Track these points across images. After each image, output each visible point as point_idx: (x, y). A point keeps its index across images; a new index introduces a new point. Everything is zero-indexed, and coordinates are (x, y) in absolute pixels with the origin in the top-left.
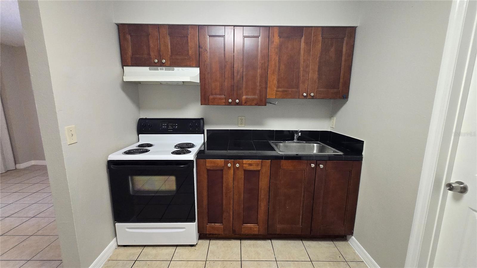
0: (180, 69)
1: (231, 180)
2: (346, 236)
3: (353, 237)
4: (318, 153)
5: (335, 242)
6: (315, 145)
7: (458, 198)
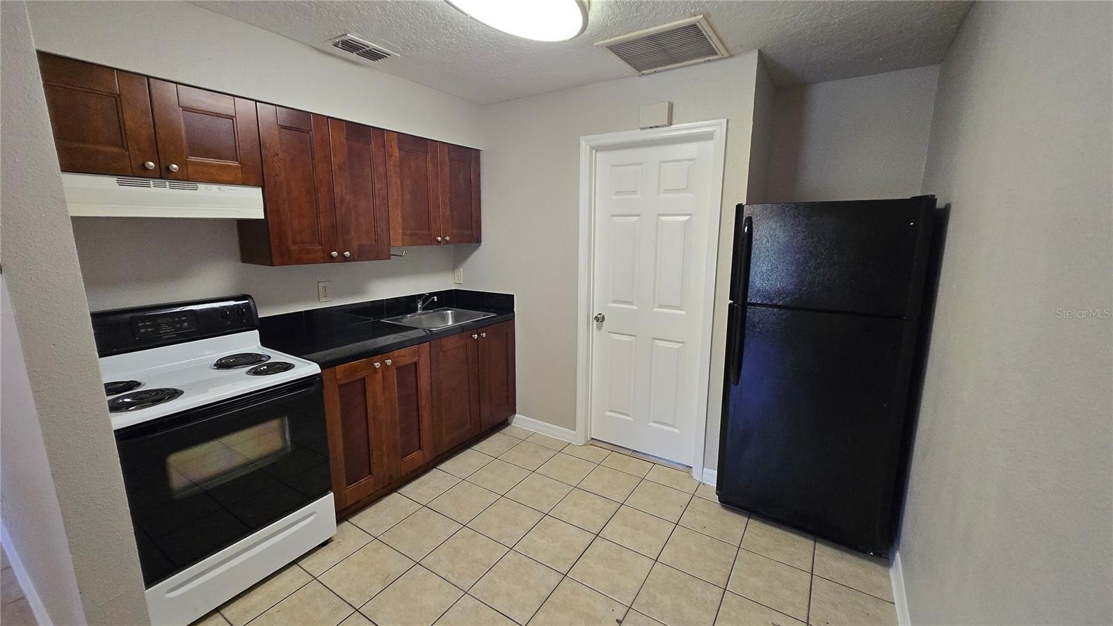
0: (214, 188)
1: (379, 390)
2: (507, 420)
3: (517, 415)
4: (456, 322)
5: (502, 431)
6: (449, 312)
7: (599, 328)
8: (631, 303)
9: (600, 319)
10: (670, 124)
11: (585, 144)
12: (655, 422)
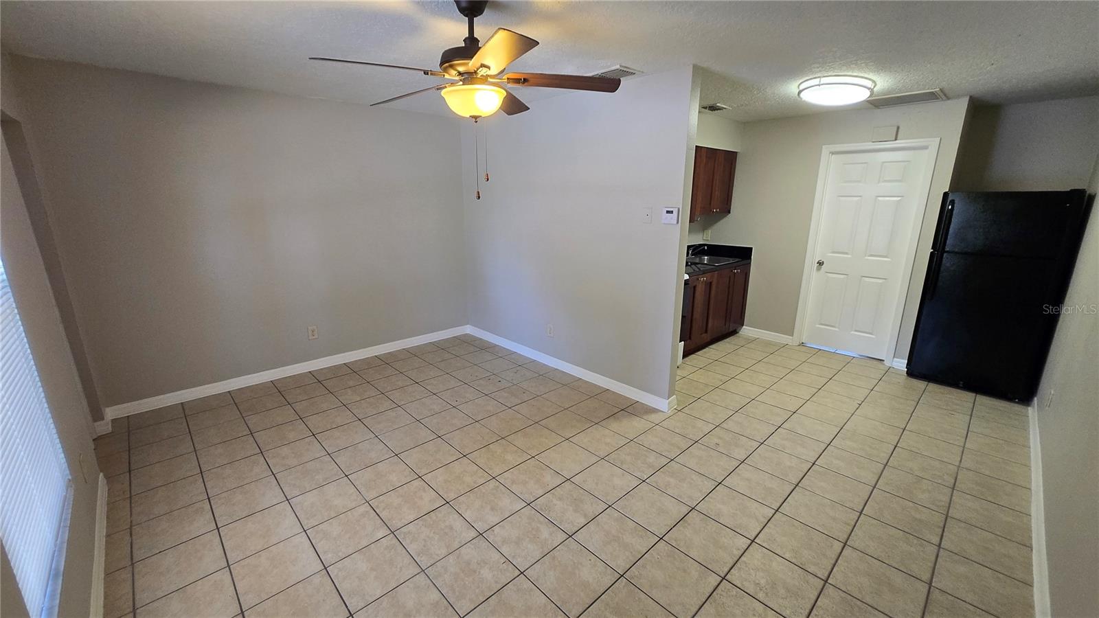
2: (736, 330)
3: (744, 327)
7: (818, 269)
8: (847, 253)
9: (820, 264)
10: (896, 140)
11: (826, 150)
12: (856, 331)
